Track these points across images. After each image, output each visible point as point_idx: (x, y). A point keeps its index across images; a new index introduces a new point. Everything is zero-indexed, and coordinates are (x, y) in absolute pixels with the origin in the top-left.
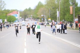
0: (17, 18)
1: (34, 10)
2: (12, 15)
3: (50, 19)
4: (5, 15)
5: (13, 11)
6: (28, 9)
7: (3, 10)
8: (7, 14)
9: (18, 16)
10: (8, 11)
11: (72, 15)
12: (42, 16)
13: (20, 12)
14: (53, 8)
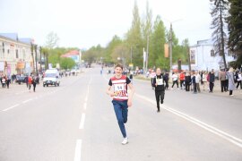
0: (76, 61)
1: (107, 48)
2: (69, 56)
3: (131, 65)
4: (57, 56)
5: (70, 50)
6: (96, 46)
7: (54, 48)
8: (60, 54)
9: (78, 59)
10: (63, 51)
11: (168, 58)
12: (119, 59)
13: (83, 52)
14: (138, 47)
